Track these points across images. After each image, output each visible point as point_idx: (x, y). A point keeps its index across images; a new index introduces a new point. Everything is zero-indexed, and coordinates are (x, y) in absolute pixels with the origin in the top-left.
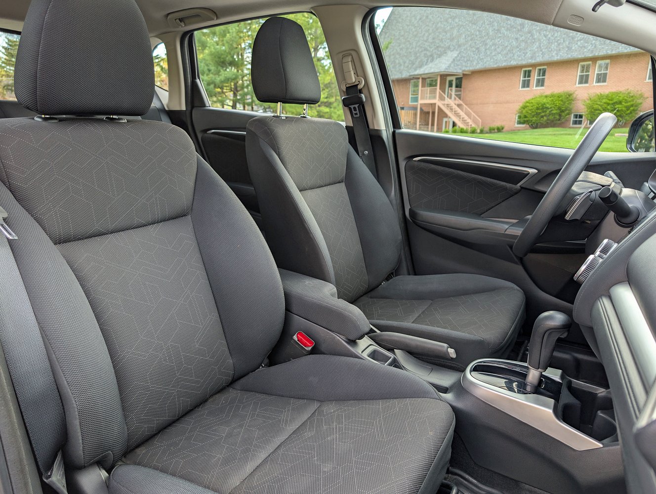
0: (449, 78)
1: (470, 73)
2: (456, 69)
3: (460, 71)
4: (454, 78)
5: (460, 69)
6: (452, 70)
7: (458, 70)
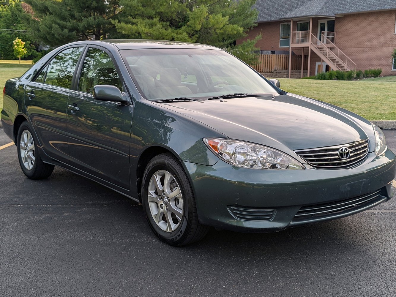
0: (320, 22)
1: (343, 17)
2: (328, 12)
3: (333, 15)
4: (326, 22)
5: (333, 12)
6: (324, 14)
7: (331, 14)
